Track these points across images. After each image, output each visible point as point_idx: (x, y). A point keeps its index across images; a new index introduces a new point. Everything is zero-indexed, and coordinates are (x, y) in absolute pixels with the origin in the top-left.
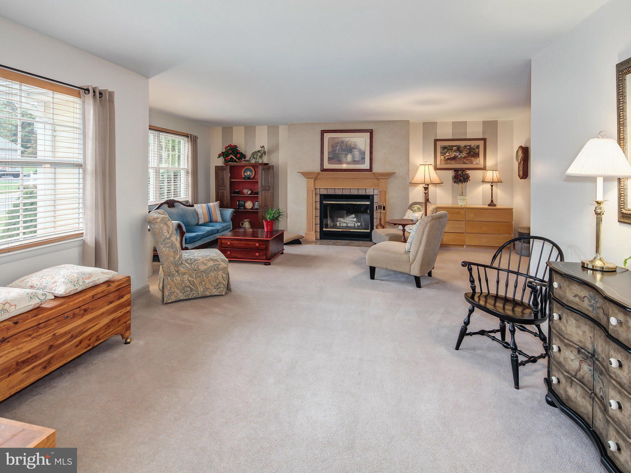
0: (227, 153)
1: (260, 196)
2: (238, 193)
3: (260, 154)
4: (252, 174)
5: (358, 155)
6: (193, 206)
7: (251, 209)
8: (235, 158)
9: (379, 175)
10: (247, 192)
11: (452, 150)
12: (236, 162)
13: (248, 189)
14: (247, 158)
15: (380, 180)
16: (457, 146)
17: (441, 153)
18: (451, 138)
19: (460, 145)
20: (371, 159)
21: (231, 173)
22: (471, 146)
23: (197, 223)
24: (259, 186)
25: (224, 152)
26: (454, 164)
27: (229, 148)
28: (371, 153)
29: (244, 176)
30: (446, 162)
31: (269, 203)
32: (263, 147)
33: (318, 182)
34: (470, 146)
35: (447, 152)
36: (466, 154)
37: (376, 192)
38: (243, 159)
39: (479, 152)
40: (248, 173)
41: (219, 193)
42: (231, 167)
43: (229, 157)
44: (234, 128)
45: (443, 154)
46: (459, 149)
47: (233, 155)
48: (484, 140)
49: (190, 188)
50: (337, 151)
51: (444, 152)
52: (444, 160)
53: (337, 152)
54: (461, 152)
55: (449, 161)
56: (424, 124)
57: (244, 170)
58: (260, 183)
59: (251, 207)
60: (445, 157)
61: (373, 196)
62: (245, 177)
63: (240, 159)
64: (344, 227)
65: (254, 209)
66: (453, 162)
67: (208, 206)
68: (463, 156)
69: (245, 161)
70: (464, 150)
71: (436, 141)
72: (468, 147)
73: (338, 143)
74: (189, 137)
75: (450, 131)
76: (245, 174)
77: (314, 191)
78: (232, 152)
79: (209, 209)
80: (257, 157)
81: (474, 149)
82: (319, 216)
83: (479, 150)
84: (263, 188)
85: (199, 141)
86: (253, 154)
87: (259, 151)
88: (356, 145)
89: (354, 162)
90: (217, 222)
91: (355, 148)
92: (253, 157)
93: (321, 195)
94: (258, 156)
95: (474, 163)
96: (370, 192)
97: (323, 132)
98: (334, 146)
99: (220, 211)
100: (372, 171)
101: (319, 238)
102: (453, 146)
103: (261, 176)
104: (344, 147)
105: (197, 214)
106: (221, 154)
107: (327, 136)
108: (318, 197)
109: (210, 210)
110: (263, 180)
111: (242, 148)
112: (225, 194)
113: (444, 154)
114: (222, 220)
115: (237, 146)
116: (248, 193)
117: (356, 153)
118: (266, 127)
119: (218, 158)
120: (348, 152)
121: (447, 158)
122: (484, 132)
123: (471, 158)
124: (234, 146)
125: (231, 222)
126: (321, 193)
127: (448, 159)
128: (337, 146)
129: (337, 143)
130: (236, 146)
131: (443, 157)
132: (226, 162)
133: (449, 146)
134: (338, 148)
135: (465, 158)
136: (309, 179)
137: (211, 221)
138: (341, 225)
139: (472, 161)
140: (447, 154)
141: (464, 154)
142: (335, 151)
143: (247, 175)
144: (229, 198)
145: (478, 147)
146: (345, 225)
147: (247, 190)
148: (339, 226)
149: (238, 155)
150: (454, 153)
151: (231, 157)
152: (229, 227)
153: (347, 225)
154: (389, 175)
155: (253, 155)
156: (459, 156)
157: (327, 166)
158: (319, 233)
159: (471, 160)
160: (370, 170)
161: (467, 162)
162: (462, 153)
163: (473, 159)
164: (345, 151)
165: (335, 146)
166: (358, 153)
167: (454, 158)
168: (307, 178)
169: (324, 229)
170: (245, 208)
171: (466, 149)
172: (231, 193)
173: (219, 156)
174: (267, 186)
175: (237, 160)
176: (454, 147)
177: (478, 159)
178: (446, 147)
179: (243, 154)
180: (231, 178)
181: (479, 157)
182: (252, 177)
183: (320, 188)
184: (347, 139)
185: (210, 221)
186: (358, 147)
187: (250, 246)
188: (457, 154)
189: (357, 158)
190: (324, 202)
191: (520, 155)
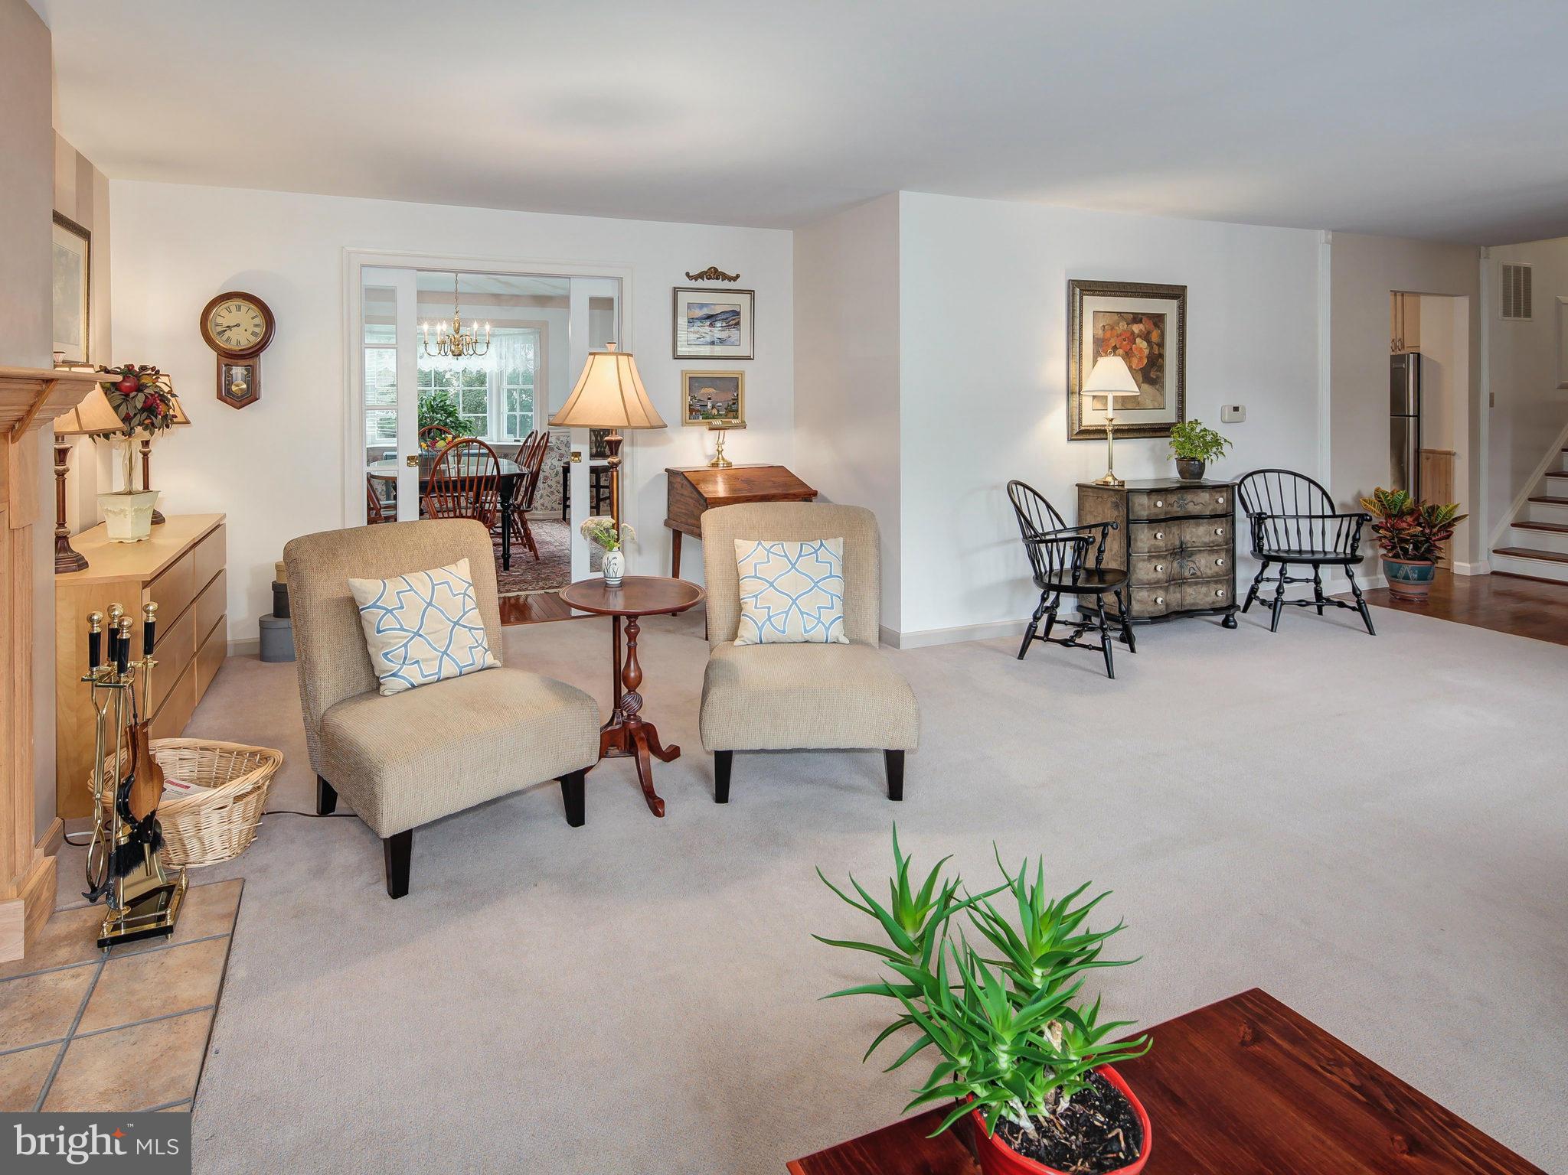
34: (66, 255)
48: (88, 237)
83: (79, 279)
122: (79, 202)
145: (78, 266)
177: (77, 321)
181: (78, 311)
191: (238, 325)
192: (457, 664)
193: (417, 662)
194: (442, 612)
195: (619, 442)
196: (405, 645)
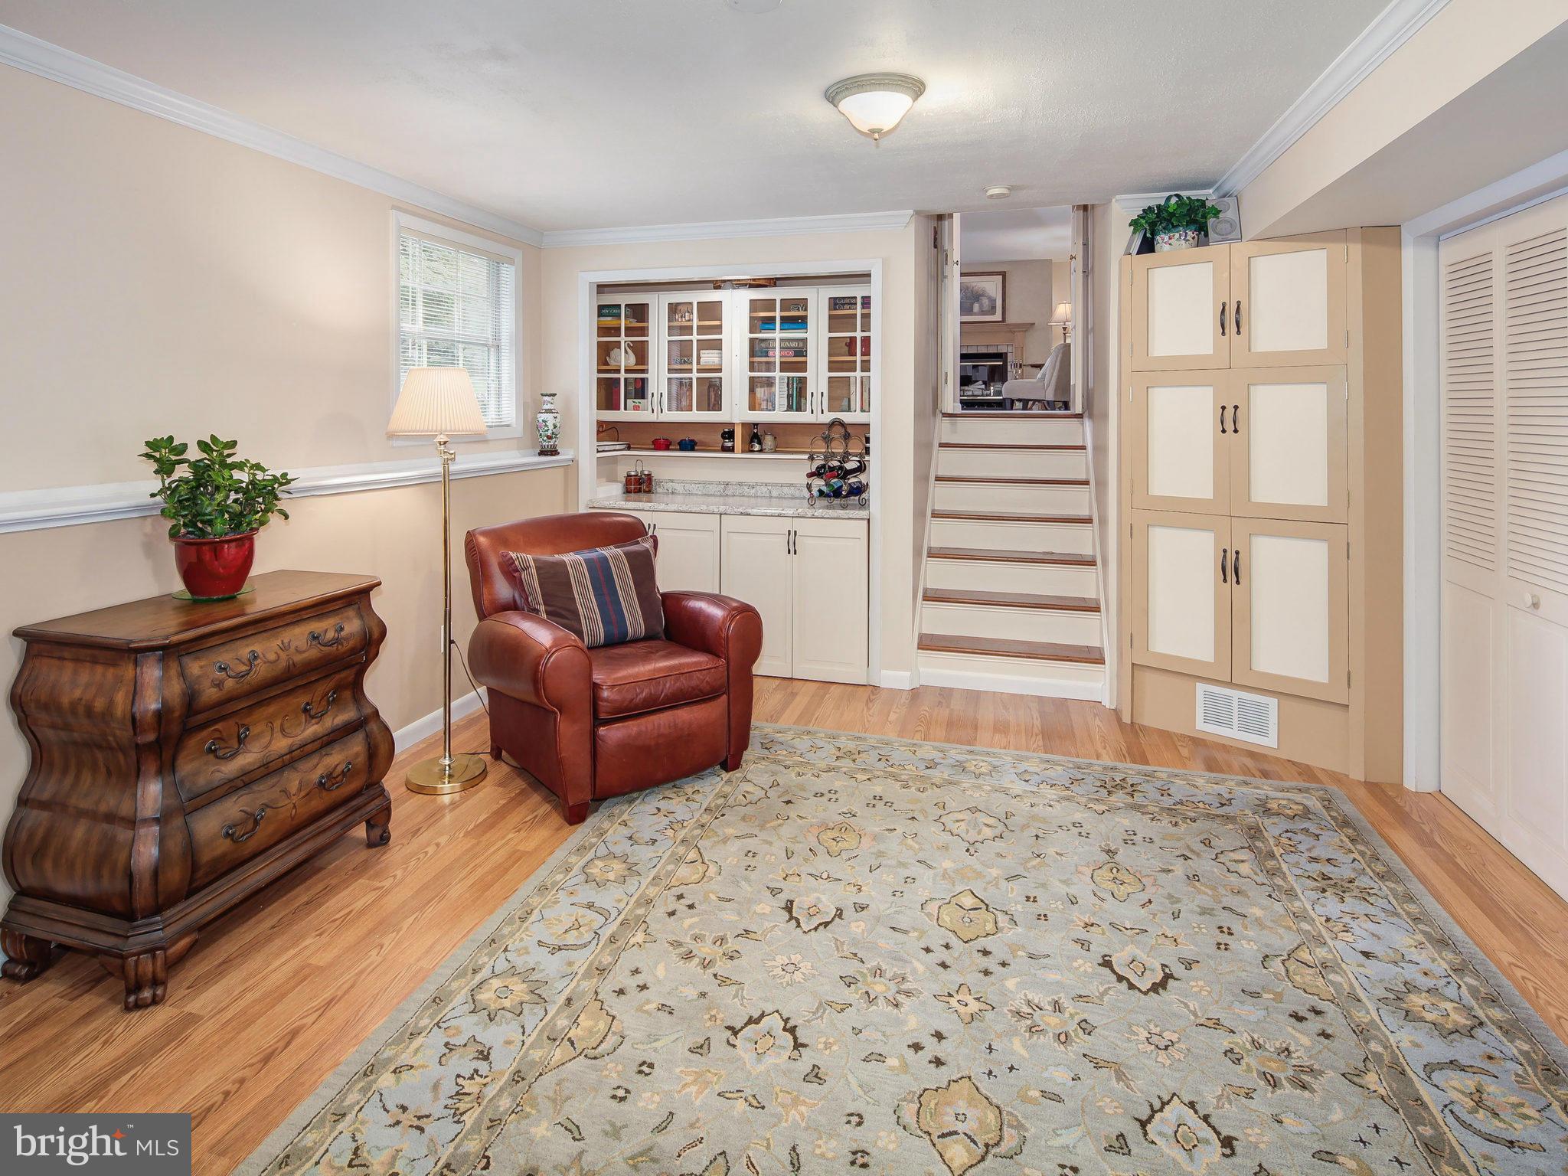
5: (987, 304)
9: (1014, 327)
15: (1016, 333)
20: (1004, 308)
28: (1004, 298)
37: (1010, 348)
61: (1006, 353)
88: (988, 291)
89: (983, 313)
96: (1002, 349)
100: (1005, 323)
117: (985, 302)
120: (975, 300)
138: (966, 394)
153: (973, 393)
154: (1028, 326)
160: (1003, 321)
166: (990, 300)
186: (989, 294)
189: (987, 307)
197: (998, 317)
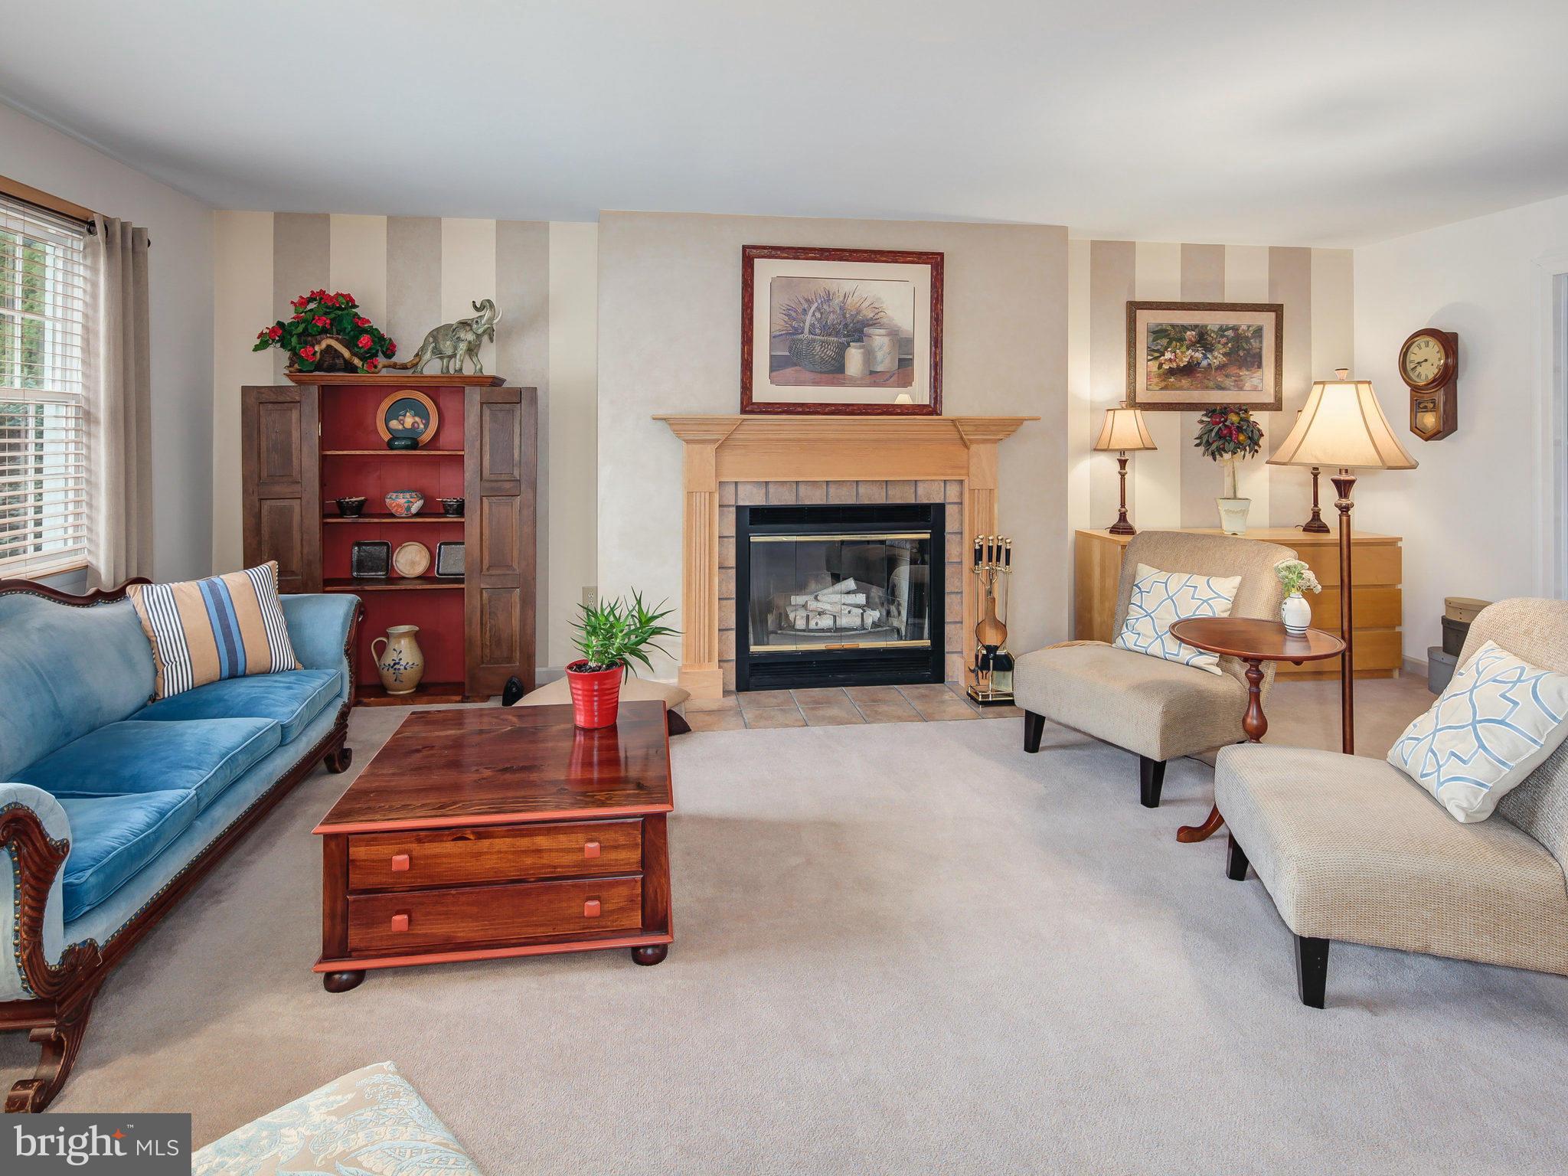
0: (305, 330)
1: (471, 521)
2: (359, 509)
3: (470, 337)
4: (426, 425)
5: (886, 349)
6: (117, 595)
7: (421, 578)
8: (346, 354)
9: (973, 428)
10: (404, 503)
11: (1181, 340)
12: (350, 368)
13: (409, 490)
14: (404, 355)
15: (974, 448)
16: (1196, 326)
17: (1150, 350)
18: (1177, 297)
19: (1206, 326)
20: (937, 367)
21: (323, 419)
22: (1238, 330)
23: (147, 690)
24: (467, 475)
25: (291, 324)
26: (1188, 389)
27: (312, 306)
28: (937, 342)
29: (386, 437)
30: (1163, 384)
31: (516, 553)
32: (486, 305)
33: (729, 458)
34: (1235, 329)
35: (1166, 349)
36: (1225, 354)
37: (952, 493)
38: (381, 360)
39: (1261, 349)
40: (409, 420)
41: (264, 512)
42: (328, 393)
43: (317, 348)
44: (335, 219)
45: (1155, 353)
46: (1203, 340)
47: (337, 340)
48: (1277, 309)
49: (102, 501)
50: (806, 330)
51: (1159, 347)
52: (1159, 376)
53: (806, 335)
54: (1208, 348)
55: (1172, 380)
56: (1094, 244)
57: (385, 405)
58: (470, 464)
59: (420, 568)
60: (1160, 366)
61: (942, 507)
62: (394, 438)
63: (369, 357)
64: (822, 630)
65: (434, 580)
66: (1185, 382)
67: (213, 590)
68: (1216, 362)
69: (394, 366)
70: (1219, 342)
71: (1133, 307)
72: (1230, 333)
73: (809, 302)
74: (99, 228)
75: (1176, 276)
76: (394, 424)
77: (717, 496)
78: (331, 324)
79: (221, 610)
80: (455, 348)
81: (1247, 340)
82: (734, 596)
83: (1261, 342)
84: (487, 485)
85: (154, 257)
86: (435, 335)
87: (464, 324)
88: (878, 310)
89: (874, 378)
90: (267, 672)
91: (873, 323)
92: (435, 348)
93: (740, 509)
94: (463, 346)
95: (1248, 386)
96: (930, 493)
97: (749, 257)
98: (796, 311)
99: (285, 608)
100: (941, 415)
101: (733, 687)
102: (1185, 328)
103: (475, 432)
104: (832, 316)
105: (149, 640)
106: (273, 331)
107: (766, 270)
108: (731, 516)
109: (229, 611)
110: (487, 448)
111: (376, 310)
112: (296, 518)
113: (1157, 355)
114: (298, 658)
115: (352, 300)
116: (409, 509)
117: (880, 341)
118: (491, 223)
119: (257, 348)
120: (849, 339)
121: (1166, 367)
122: (1273, 285)
123: (1238, 371)
124: (341, 299)
125: (345, 662)
126: (741, 503)
127: (1171, 372)
128: (805, 312)
129: (807, 300)
130: (349, 299)
131: (1154, 365)
132: (300, 371)
133: (1173, 326)
134: (809, 319)
135: (1221, 367)
136: (697, 447)
137: (234, 673)
138: (812, 625)
139: (1242, 380)
140: (1168, 355)
141: (1217, 358)
142: (797, 331)
143: (401, 427)
144: (318, 536)
145: (1258, 333)
146: (826, 622)
147: (408, 495)
148: (803, 627)
149: (364, 339)
150: (1188, 353)
151: (329, 347)
152: (337, 690)
153: (835, 621)
154: (1004, 428)
155: (436, 340)
156: (1204, 363)
157: (764, 390)
158: (734, 664)
159: (1240, 376)
160: (933, 409)
161: (1228, 382)
162: (1211, 351)
163: (1244, 373)
164: (837, 334)
165: (800, 310)
166: (886, 340)
167: (1189, 370)
168: (688, 442)
169: (753, 649)
170: (393, 578)
171: (1224, 340)
172: (324, 515)
173: (264, 342)
174: (503, 477)
175: (357, 361)
176: (1188, 333)
177: (1259, 373)
178: (1166, 331)
179: (381, 338)
180: (324, 443)
181: (1260, 366)
182: (427, 437)
183: (736, 483)
184: (847, 287)
185: (226, 673)
186: (885, 320)
187: (544, 861)
188: (1199, 355)
189: (885, 360)
190: (752, 539)
191: (1426, 360)
192: (1164, 650)
193: (1139, 634)
194: (1175, 606)
195: (1352, 482)
196: (1137, 619)
197: (918, 392)
